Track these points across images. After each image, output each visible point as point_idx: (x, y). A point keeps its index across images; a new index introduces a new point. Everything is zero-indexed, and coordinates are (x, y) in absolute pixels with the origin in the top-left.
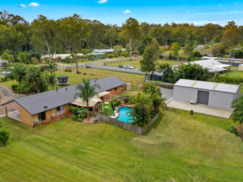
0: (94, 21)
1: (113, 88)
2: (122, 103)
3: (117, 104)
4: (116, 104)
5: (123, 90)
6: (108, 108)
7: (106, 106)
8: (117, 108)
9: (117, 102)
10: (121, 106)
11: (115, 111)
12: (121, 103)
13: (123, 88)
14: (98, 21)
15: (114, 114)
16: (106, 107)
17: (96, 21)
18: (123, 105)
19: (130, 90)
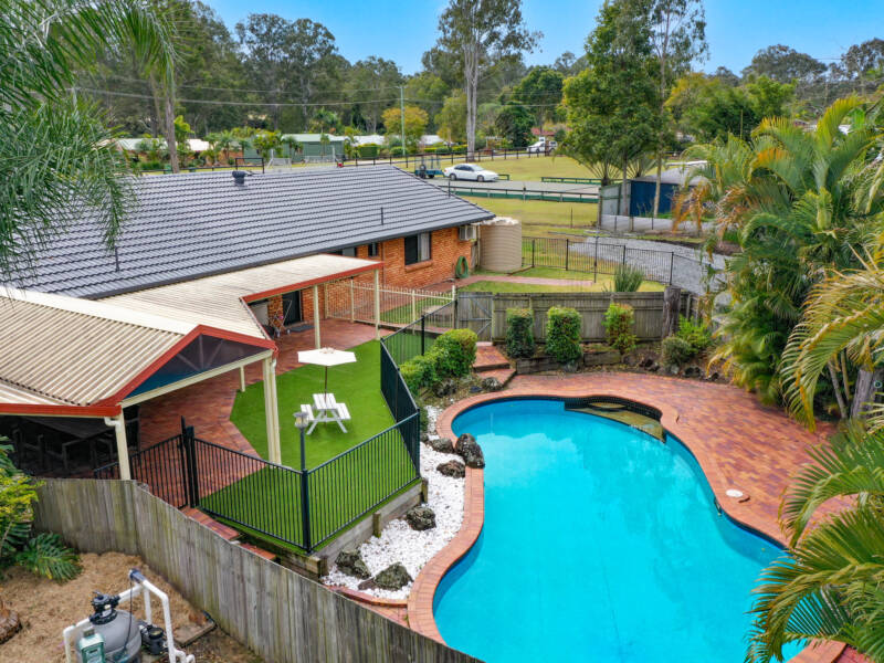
0: (299, 22)
1: (392, 240)
2: (480, 360)
3: (441, 369)
4: (426, 375)
5: (470, 263)
6: (344, 412)
7: (318, 398)
8: (439, 418)
9: (433, 353)
10: (475, 391)
11: (430, 458)
12: (477, 364)
13: (467, 252)
14: (318, 26)
15: (415, 491)
16: (326, 401)
17: (308, 25)
18: (501, 377)
19: (517, 267)
